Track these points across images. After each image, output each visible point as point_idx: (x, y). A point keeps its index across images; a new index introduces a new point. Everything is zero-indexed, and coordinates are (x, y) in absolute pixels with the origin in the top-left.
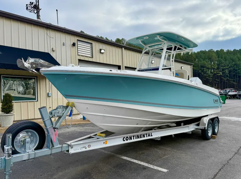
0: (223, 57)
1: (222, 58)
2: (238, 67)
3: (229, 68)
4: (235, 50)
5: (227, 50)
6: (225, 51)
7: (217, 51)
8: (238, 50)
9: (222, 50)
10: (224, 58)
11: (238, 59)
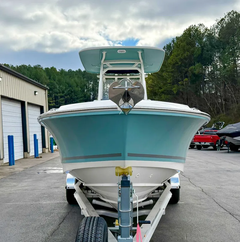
0: (57, 79)
1: (55, 80)
2: (77, 96)
3: (66, 95)
4: (70, 71)
5: (60, 69)
6: (58, 71)
7: (47, 69)
8: (75, 71)
9: (53, 69)
10: (58, 81)
11: (76, 84)
